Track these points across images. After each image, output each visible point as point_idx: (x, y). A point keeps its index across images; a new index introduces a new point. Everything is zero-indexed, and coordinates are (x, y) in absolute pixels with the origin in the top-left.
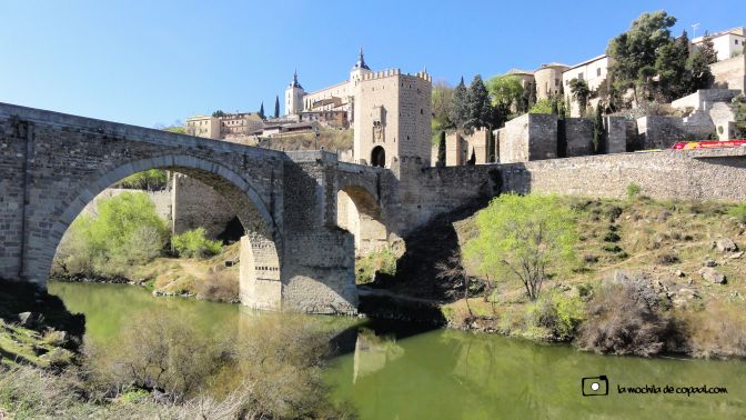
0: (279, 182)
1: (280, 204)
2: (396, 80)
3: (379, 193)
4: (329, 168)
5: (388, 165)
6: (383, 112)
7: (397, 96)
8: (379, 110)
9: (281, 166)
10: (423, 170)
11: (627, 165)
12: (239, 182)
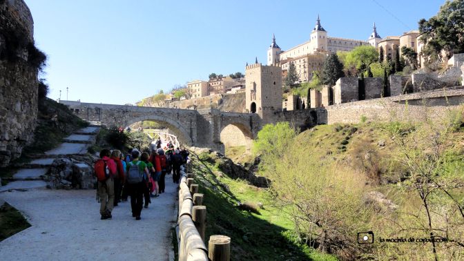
0: (194, 123)
1: (195, 133)
2: (259, 68)
3: (251, 126)
4: (215, 116)
5: (257, 112)
6: (255, 85)
7: (260, 77)
8: (252, 84)
9: (195, 116)
10: (275, 113)
11: (366, 106)
12: (175, 124)
